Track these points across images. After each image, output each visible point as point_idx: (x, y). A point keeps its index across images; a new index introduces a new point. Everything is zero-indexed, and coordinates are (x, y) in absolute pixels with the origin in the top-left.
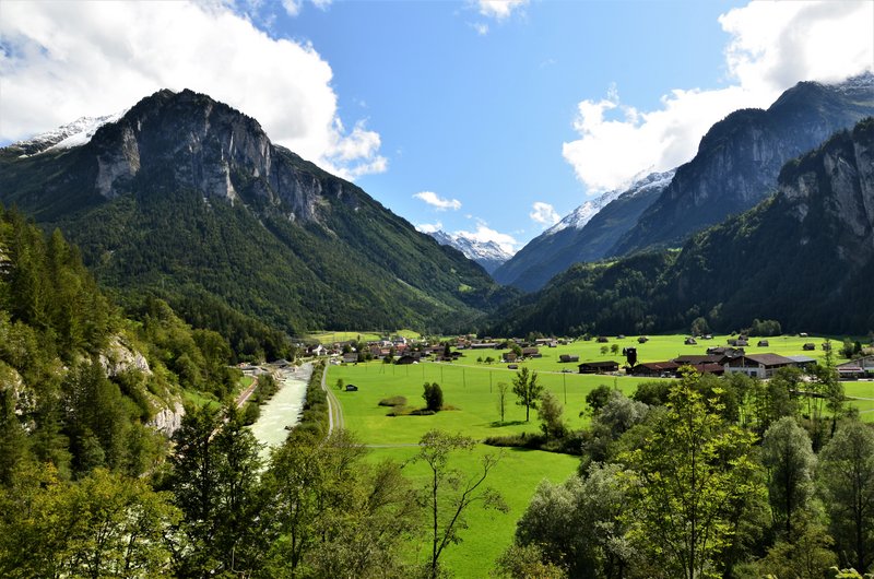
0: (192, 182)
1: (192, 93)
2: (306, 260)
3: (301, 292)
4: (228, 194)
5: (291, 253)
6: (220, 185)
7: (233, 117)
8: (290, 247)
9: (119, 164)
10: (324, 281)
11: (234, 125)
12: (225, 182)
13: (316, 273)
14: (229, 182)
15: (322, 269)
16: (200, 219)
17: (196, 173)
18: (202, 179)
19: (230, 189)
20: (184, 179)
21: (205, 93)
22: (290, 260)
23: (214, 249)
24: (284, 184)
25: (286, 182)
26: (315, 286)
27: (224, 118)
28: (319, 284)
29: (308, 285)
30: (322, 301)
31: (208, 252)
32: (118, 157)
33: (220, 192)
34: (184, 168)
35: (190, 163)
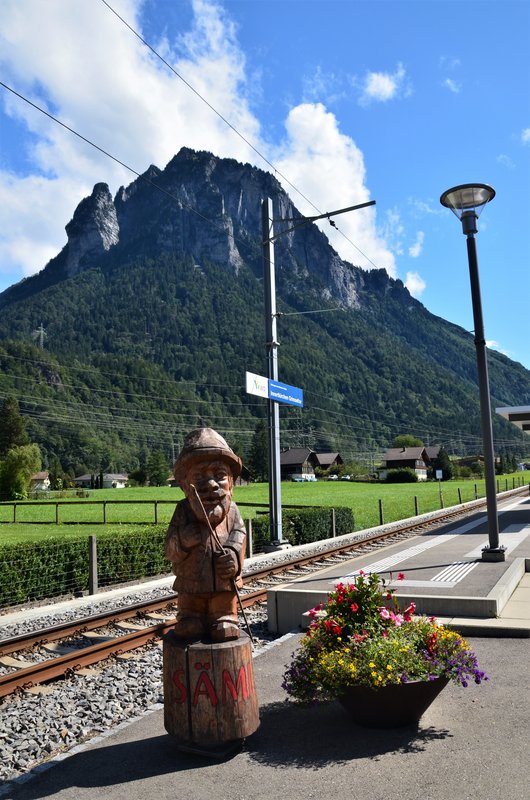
0: (181, 245)
1: (191, 152)
2: (350, 345)
3: (342, 388)
4: (231, 260)
5: (325, 333)
6: (220, 247)
7: (242, 172)
8: (323, 327)
9: (90, 235)
10: (381, 373)
11: (244, 182)
12: (226, 242)
13: (368, 363)
14: (232, 243)
15: (377, 356)
16: (182, 285)
17: (187, 234)
18: (195, 241)
19: (234, 253)
20: (169, 243)
21: (207, 150)
22: (322, 343)
23: (196, 320)
24: (314, 259)
25: (316, 255)
26: (366, 381)
27: (230, 176)
28: (372, 379)
29: (354, 378)
30: (381, 404)
31: (186, 324)
32: (89, 226)
33: (220, 257)
34: (170, 228)
35: (179, 221)
